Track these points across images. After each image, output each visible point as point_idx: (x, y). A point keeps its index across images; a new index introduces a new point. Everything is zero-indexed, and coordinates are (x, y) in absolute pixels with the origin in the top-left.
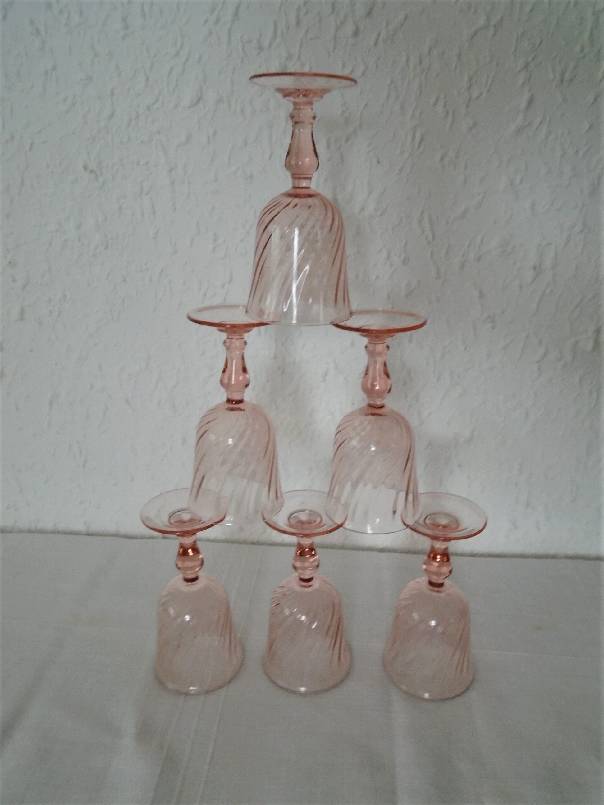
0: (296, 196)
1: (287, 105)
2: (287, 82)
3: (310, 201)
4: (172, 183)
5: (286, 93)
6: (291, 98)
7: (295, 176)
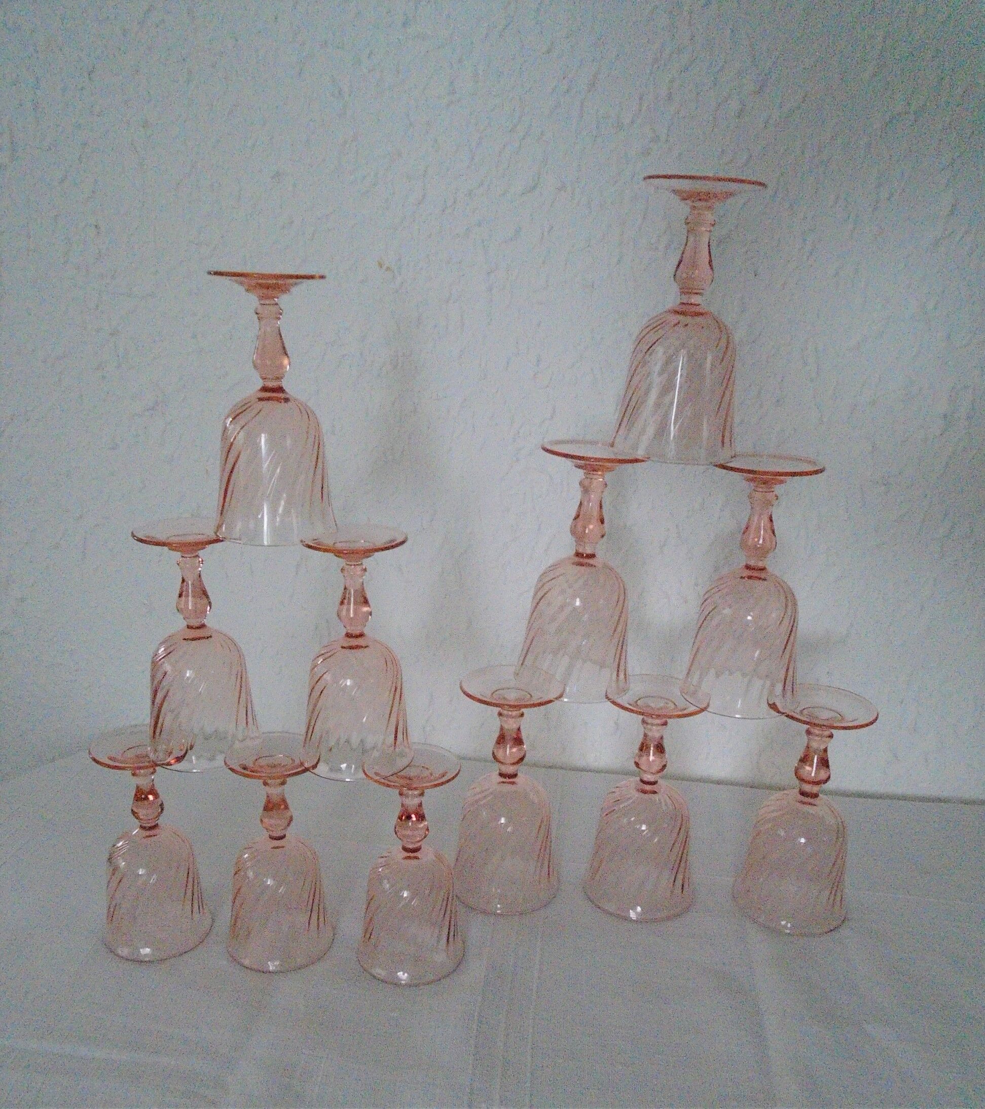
0: (682, 313)
1: (683, 209)
2: (685, 185)
3: (699, 319)
4: (490, 289)
5: (686, 196)
6: (688, 202)
7: (686, 290)
